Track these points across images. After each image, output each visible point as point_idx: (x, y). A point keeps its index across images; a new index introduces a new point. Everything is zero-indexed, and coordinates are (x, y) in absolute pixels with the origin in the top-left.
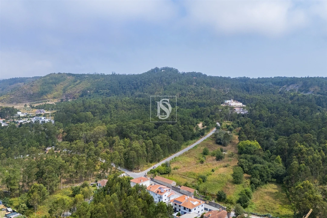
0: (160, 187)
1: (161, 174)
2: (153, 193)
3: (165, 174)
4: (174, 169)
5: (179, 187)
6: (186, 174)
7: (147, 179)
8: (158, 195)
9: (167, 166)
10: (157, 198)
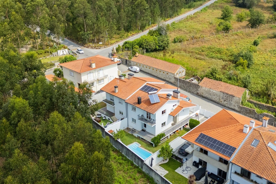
0: (145, 84)
1: (147, 51)
2: (124, 104)
3: (155, 50)
4: (175, 42)
5: (195, 81)
6: (203, 51)
7: (110, 62)
8: (140, 112)
9: (160, 34)
10: (136, 118)
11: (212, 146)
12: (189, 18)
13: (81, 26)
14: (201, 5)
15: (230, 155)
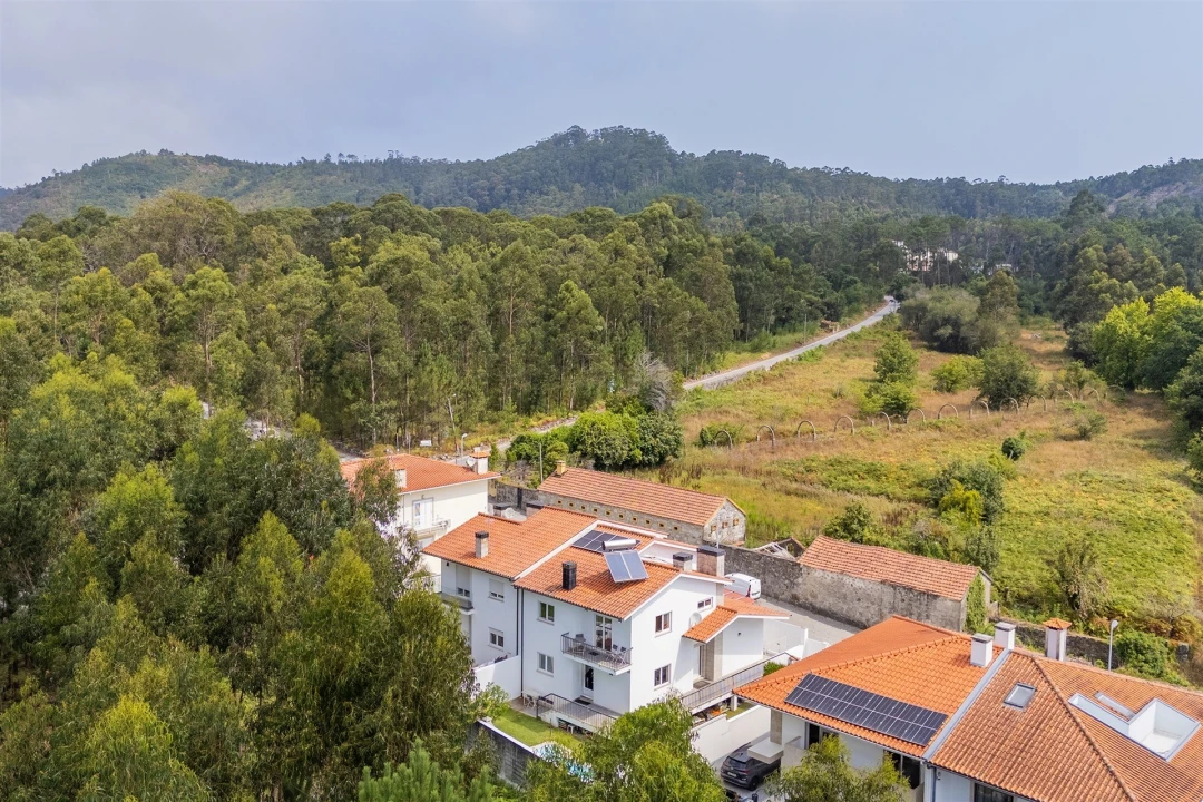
0: (593, 527)
1: (599, 466)
2: (510, 594)
3: (628, 465)
4: (703, 442)
5: (784, 554)
6: (809, 470)
7: (461, 473)
8: (568, 622)
9: (649, 409)
11: (851, 715)
12: (753, 377)
13: (358, 381)
14: (799, 344)
15: (924, 739)
